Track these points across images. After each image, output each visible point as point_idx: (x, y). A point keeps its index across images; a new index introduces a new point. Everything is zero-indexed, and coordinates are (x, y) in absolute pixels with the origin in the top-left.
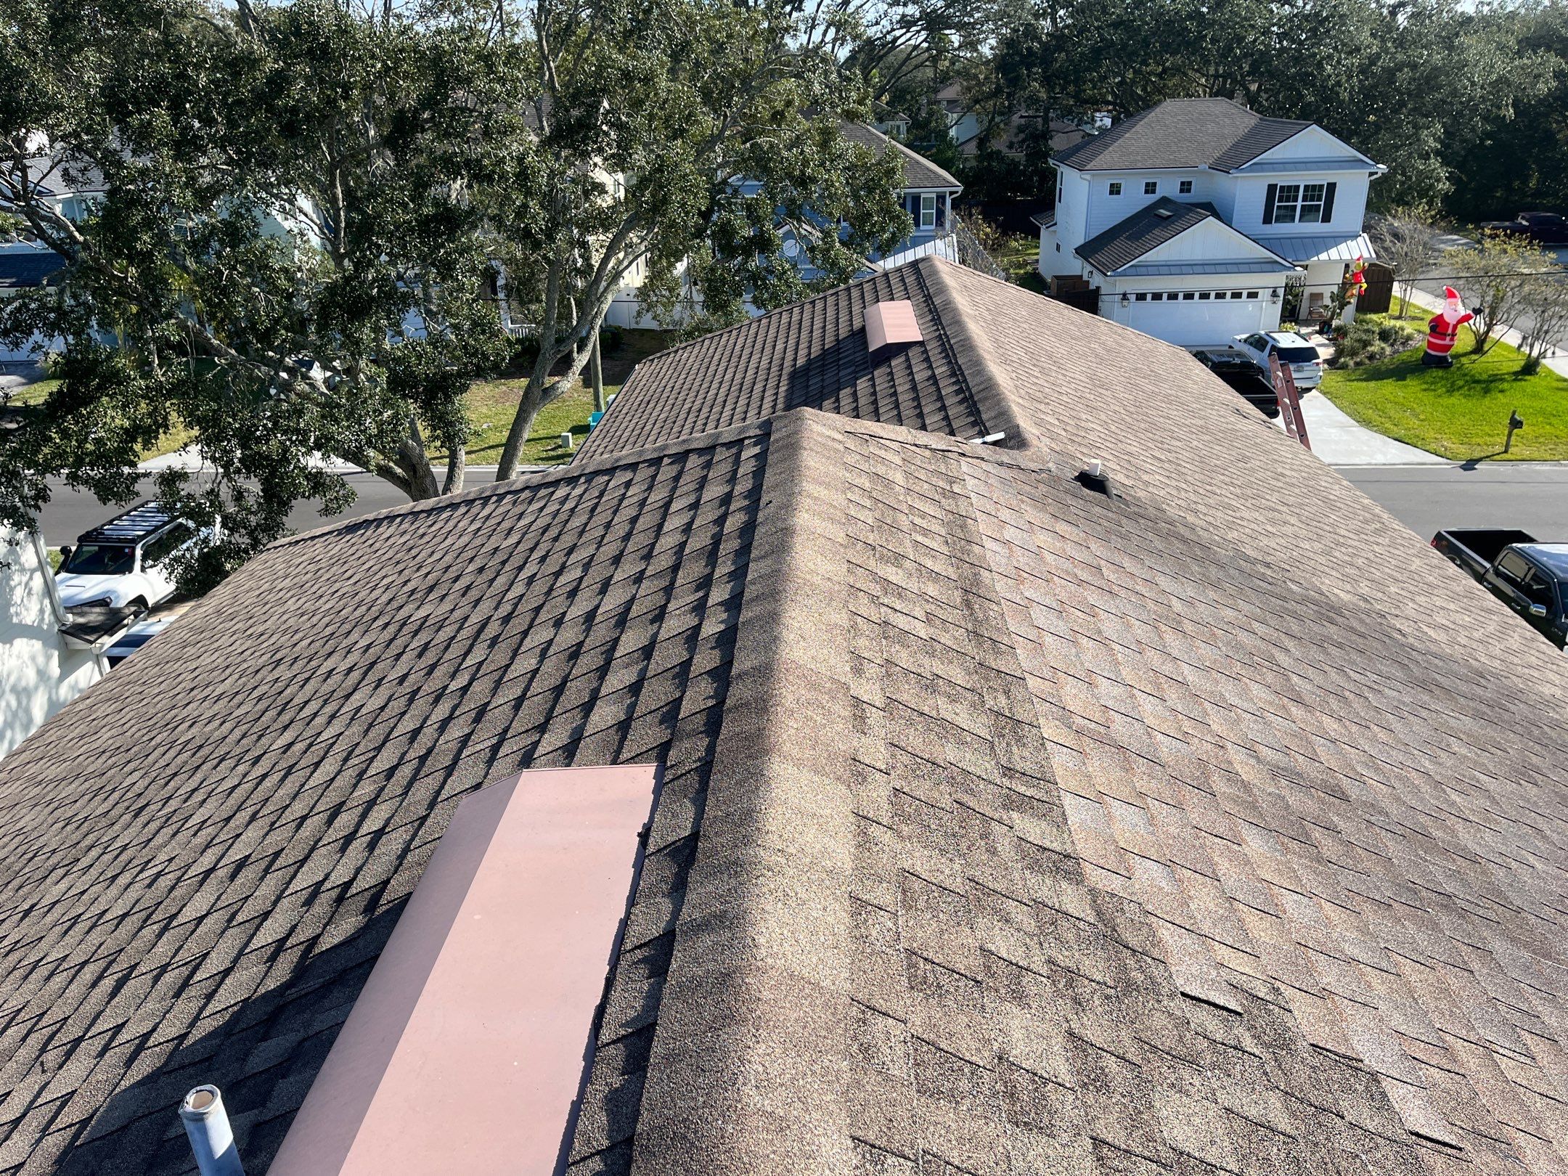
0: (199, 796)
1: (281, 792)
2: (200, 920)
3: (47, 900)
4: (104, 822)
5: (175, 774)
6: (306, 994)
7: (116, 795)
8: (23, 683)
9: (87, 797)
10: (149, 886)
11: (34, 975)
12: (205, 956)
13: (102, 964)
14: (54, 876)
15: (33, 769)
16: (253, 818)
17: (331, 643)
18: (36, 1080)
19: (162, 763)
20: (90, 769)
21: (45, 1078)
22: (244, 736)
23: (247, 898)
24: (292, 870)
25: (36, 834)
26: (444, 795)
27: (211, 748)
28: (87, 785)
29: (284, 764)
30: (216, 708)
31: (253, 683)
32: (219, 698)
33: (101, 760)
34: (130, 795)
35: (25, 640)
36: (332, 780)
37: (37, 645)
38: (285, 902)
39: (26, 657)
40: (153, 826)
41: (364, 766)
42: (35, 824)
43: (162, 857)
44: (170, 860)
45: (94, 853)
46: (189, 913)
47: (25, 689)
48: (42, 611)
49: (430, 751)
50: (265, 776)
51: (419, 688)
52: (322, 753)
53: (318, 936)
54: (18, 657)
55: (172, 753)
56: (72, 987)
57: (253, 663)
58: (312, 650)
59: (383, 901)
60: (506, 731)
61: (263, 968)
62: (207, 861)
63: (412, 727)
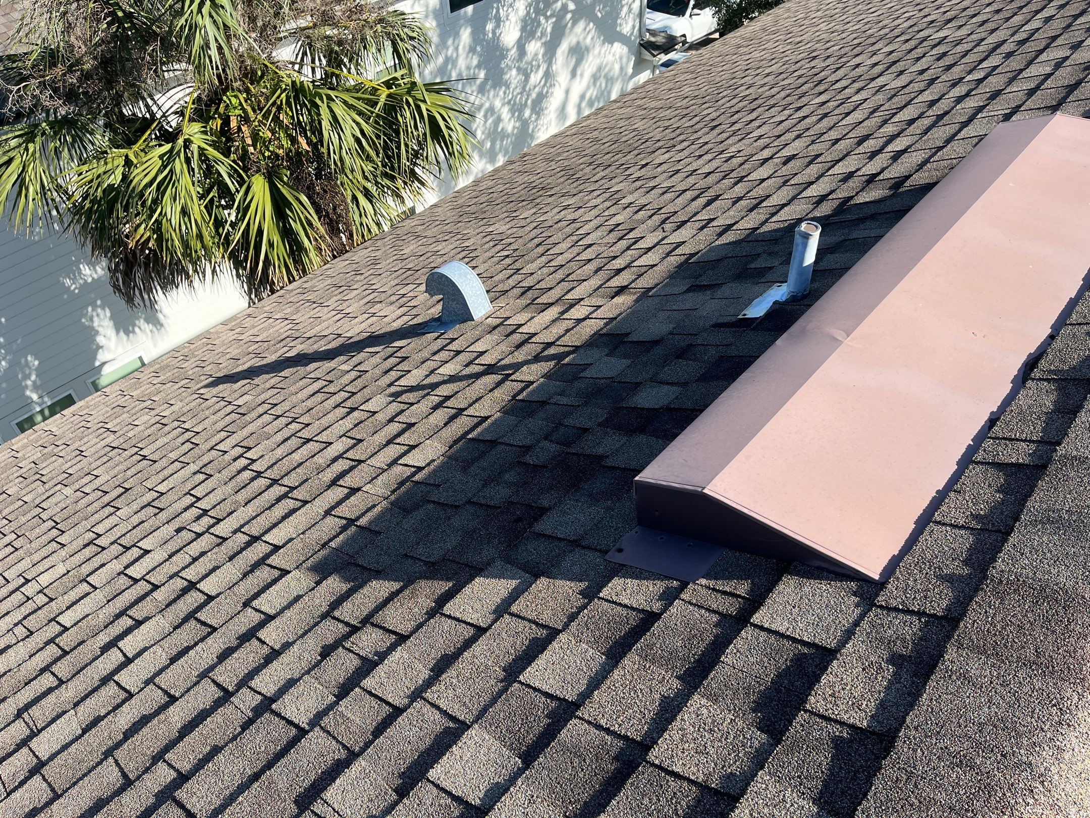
0: (757, 123)
1: (819, 125)
2: (763, 180)
3: (657, 161)
4: (690, 130)
5: (738, 112)
6: (845, 221)
7: (697, 119)
8: (611, 74)
9: (677, 118)
10: (726, 161)
11: (653, 192)
12: (769, 196)
13: (697, 192)
14: (659, 152)
15: (639, 102)
16: (798, 137)
17: (858, 49)
18: (659, 235)
19: (728, 105)
20: (679, 105)
21: (664, 234)
22: (788, 96)
23: (796, 174)
24: (830, 164)
25: (645, 132)
26: (959, 136)
27: (763, 100)
28: (677, 112)
29: (821, 111)
30: (766, 80)
31: (794, 68)
32: (768, 75)
33: (685, 101)
34: (707, 119)
35: (620, 44)
36: (861, 123)
37: (625, 49)
38: (825, 179)
39: (617, 56)
40: (725, 135)
41: (888, 117)
42: (645, 127)
43: (733, 149)
44: (739, 151)
45: (685, 144)
46: (754, 176)
47: (612, 78)
48: (634, 27)
49: (946, 113)
50: (805, 117)
51: (938, 78)
52: (852, 108)
53: (853, 197)
54: (614, 55)
55: (735, 101)
56: (680, 199)
57: (794, 58)
58: (843, 51)
59: (906, 184)
60: (1020, 106)
61: (811, 207)
62: (766, 153)
63: (931, 98)
